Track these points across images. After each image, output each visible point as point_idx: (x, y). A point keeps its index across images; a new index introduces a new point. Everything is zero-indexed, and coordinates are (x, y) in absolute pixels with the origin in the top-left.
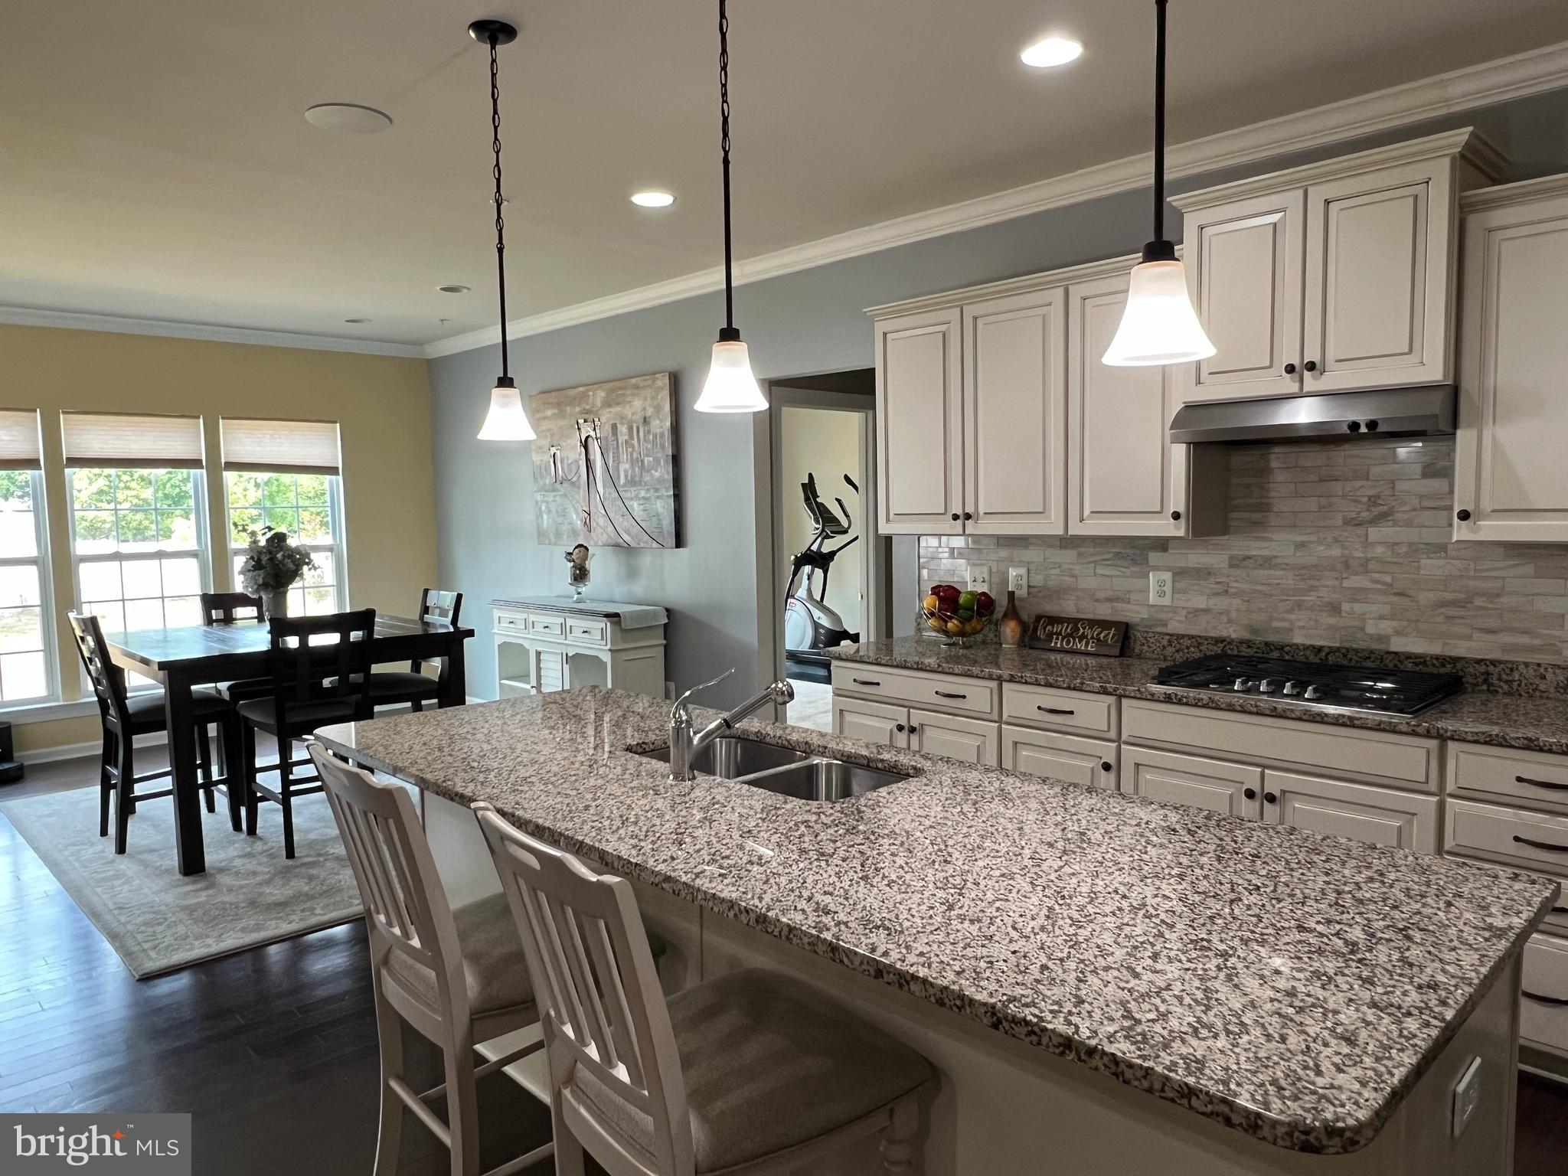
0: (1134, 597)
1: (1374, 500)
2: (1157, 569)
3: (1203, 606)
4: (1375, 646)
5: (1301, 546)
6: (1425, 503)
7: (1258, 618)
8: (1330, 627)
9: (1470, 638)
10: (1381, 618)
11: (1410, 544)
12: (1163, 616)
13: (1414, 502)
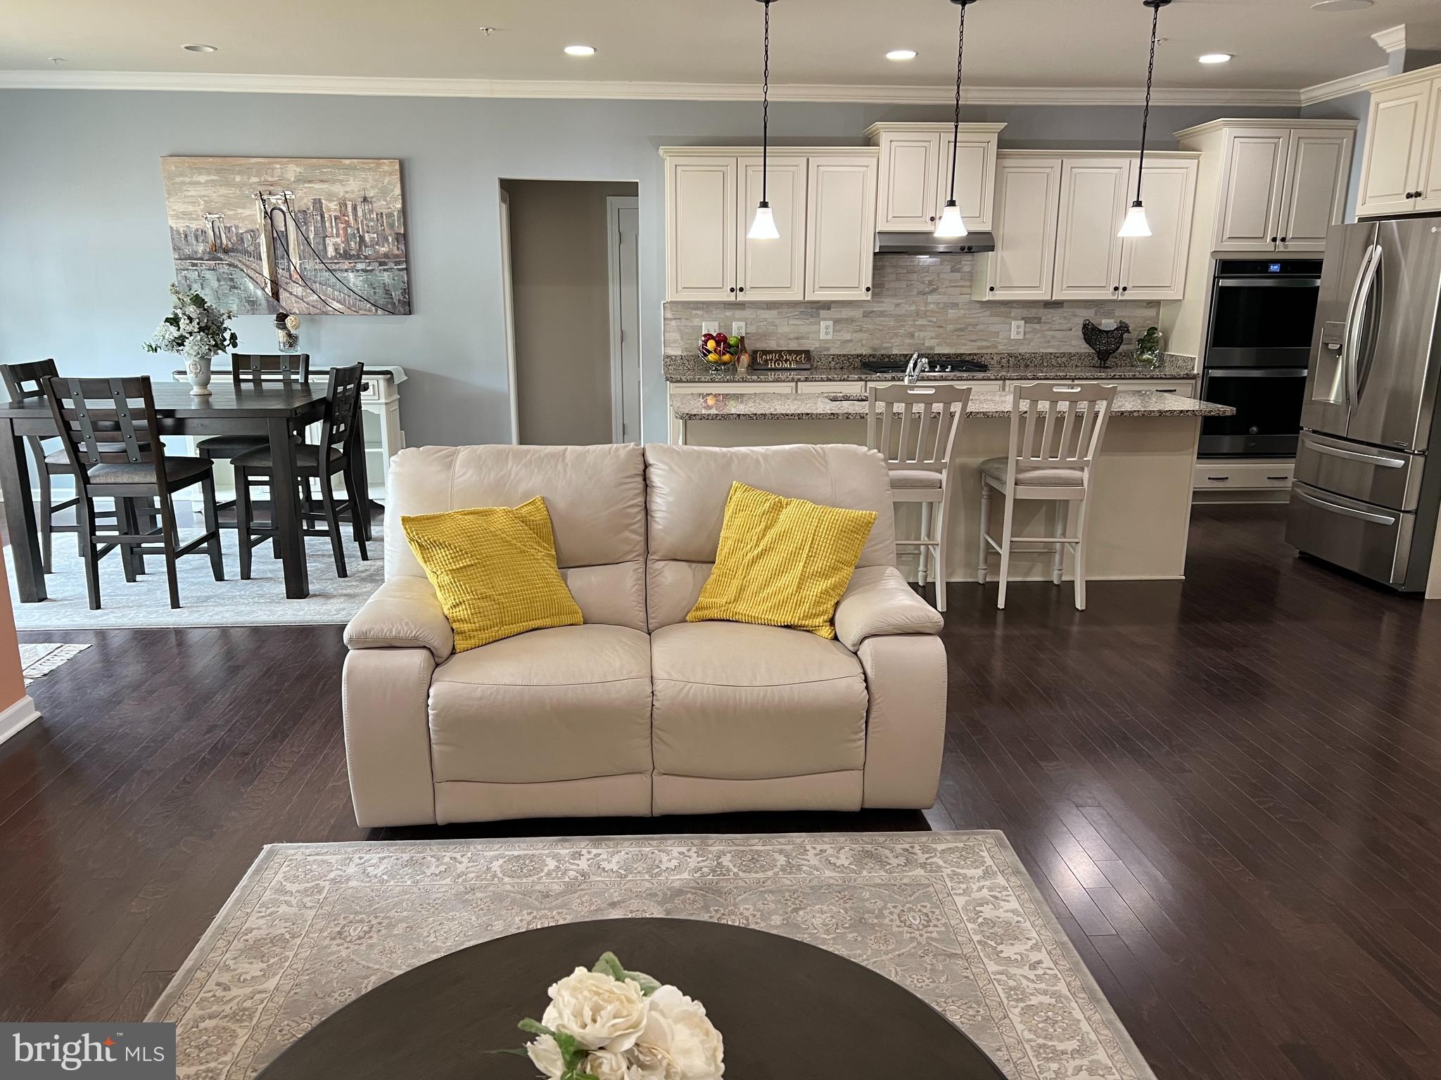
0: (811, 335)
1: (930, 283)
2: (824, 319)
3: (849, 338)
4: (928, 352)
5: (897, 305)
6: (954, 284)
7: (877, 343)
8: (909, 345)
9: (966, 345)
10: (931, 338)
11: (944, 303)
12: (827, 345)
13: (947, 283)
